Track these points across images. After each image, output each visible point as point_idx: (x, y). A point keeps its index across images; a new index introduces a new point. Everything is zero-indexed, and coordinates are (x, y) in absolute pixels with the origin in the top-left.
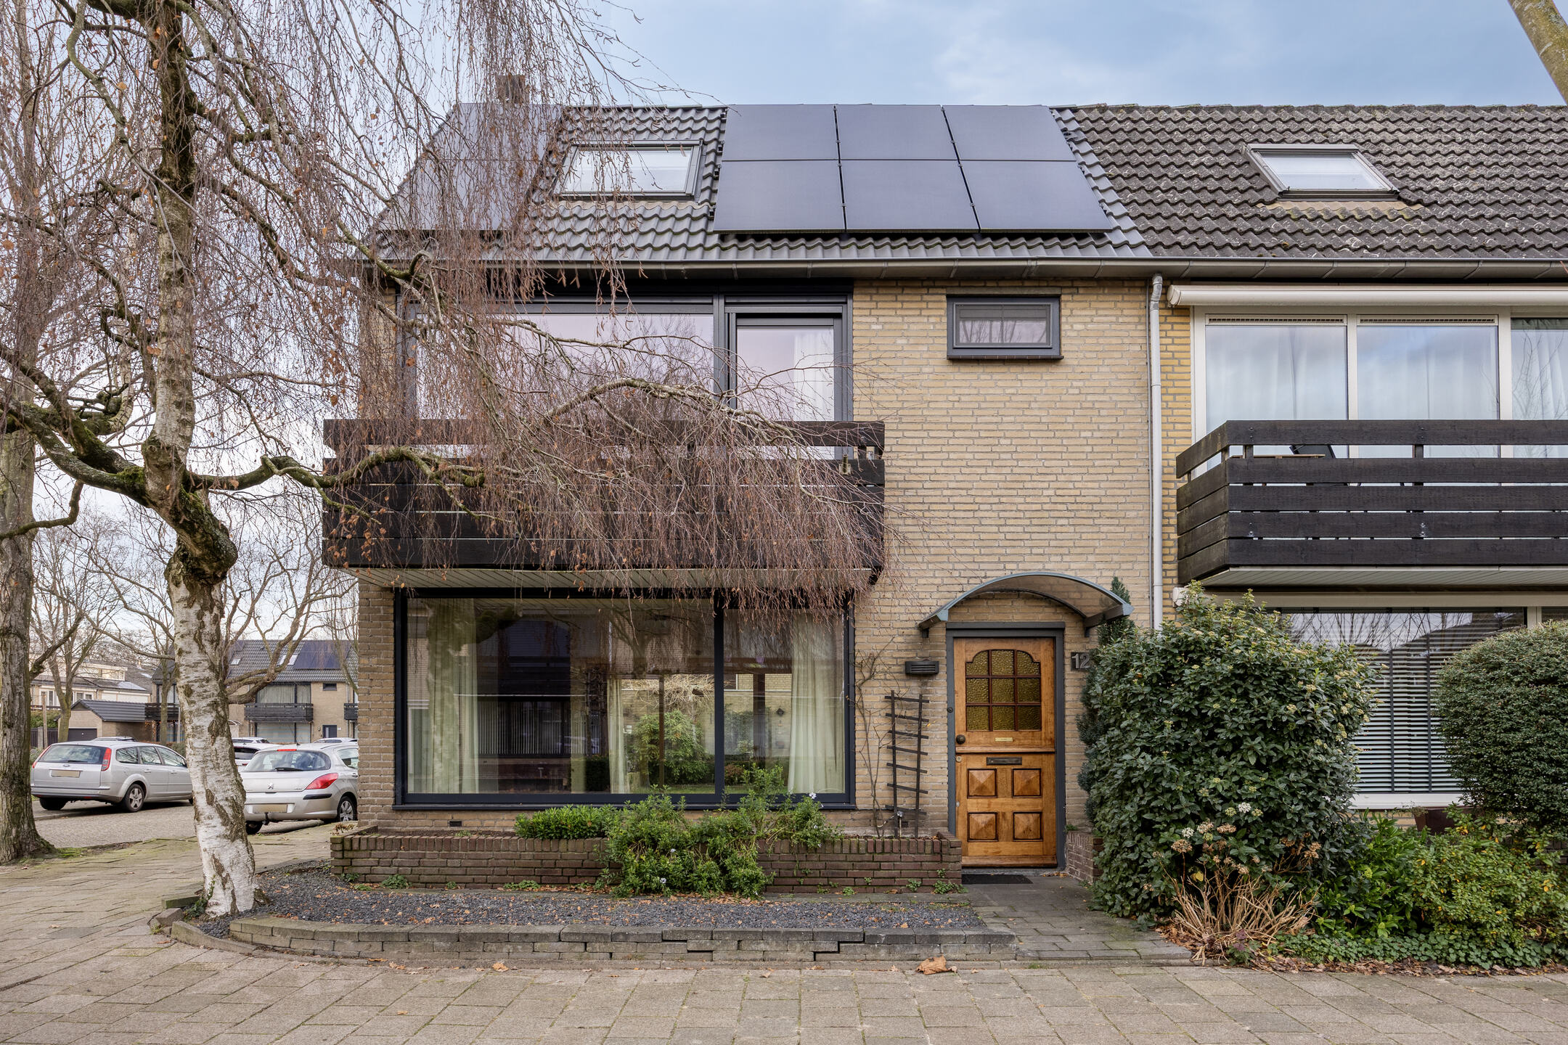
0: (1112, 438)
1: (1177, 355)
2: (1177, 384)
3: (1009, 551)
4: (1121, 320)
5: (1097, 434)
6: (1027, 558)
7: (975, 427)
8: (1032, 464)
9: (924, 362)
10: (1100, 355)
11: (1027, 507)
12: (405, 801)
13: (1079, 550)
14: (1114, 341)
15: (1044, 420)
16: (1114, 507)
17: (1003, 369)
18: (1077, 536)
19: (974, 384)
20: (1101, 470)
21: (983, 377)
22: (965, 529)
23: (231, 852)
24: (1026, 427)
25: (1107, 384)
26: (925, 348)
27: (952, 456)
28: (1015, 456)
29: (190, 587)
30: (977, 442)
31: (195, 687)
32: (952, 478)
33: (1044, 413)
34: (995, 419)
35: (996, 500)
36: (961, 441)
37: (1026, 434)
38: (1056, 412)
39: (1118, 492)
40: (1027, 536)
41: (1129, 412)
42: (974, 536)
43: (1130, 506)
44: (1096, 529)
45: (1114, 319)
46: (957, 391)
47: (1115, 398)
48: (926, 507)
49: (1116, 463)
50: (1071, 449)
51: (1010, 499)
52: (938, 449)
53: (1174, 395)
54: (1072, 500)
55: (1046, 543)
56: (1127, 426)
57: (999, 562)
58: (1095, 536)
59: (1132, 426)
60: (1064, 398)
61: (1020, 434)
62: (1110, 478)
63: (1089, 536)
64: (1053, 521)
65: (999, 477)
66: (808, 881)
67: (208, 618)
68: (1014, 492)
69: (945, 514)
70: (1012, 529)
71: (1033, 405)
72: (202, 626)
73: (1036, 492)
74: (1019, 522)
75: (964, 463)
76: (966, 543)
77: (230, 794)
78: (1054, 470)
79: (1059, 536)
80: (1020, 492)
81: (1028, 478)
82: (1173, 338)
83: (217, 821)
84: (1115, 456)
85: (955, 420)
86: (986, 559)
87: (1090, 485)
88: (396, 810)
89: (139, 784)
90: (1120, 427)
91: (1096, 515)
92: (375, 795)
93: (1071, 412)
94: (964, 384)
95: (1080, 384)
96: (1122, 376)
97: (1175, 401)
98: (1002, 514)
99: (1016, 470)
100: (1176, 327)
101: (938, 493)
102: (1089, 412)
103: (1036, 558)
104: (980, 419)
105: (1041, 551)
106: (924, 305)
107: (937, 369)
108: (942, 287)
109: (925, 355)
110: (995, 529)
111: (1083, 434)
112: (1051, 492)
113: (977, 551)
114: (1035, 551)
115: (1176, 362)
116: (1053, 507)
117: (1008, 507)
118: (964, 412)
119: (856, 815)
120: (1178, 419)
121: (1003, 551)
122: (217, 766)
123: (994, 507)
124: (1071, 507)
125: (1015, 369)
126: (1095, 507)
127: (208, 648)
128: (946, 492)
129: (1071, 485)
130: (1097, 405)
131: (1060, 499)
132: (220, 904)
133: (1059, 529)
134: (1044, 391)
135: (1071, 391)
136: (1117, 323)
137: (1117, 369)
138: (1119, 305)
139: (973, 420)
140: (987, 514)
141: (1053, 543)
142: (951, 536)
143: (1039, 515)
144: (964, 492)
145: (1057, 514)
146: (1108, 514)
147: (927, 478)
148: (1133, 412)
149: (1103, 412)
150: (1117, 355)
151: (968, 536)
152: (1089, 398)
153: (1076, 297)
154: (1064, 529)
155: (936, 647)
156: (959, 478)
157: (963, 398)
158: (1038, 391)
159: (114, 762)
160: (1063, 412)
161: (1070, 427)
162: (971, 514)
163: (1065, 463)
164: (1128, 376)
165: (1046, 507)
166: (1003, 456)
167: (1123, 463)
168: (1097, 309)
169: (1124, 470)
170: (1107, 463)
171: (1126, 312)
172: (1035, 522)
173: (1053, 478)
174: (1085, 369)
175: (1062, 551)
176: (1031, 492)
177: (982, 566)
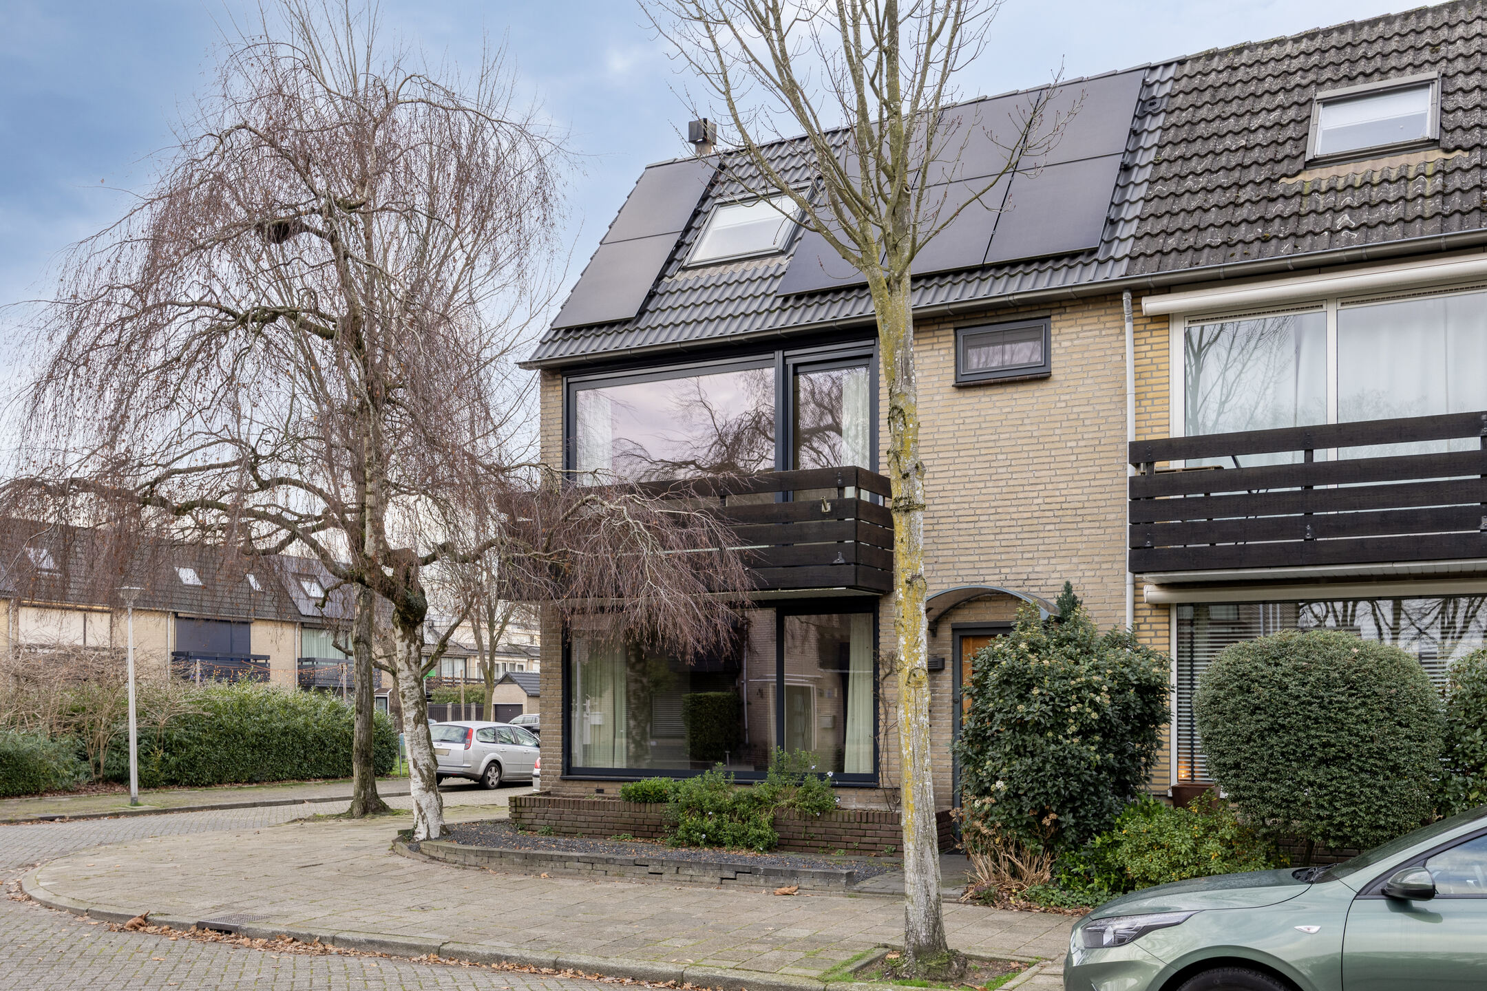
0: (1094, 446)
1: (1155, 361)
2: (1155, 388)
3: (1003, 557)
4: (1104, 333)
5: (1081, 443)
6: (1019, 562)
7: (977, 446)
8: (1024, 475)
9: (935, 391)
10: (1085, 368)
11: (1020, 516)
12: (569, 771)
13: (1063, 553)
14: (1098, 354)
15: (1035, 434)
16: (1096, 511)
17: (1001, 390)
18: (1062, 540)
19: (977, 407)
20: (1084, 477)
21: (983, 399)
22: (967, 538)
23: (428, 799)
24: (1019, 442)
25: (1090, 395)
26: (936, 379)
27: (958, 473)
28: (1010, 469)
29: (403, 629)
30: (978, 459)
31: (407, 692)
32: (957, 493)
33: (1035, 427)
34: (993, 437)
35: (993, 511)
36: (966, 459)
37: (1019, 449)
38: (1045, 426)
39: (1100, 496)
40: (1019, 542)
41: (1110, 419)
42: (975, 545)
43: (1109, 509)
44: (1079, 533)
45: (1097, 333)
46: (963, 414)
47: (1098, 407)
48: (935, 521)
49: (1098, 469)
50: (1058, 459)
51: (1007, 509)
52: (946, 468)
53: (1152, 399)
54: (1058, 506)
55: (1035, 548)
56: (1108, 433)
57: (996, 567)
58: (1078, 539)
59: (1113, 433)
60: (1052, 412)
61: (1015, 449)
62: (1093, 483)
63: (1073, 539)
64: (1041, 527)
65: (996, 490)
66: (813, 843)
67: (413, 648)
68: (1008, 503)
69: (951, 526)
70: (1006, 536)
71: (1026, 421)
72: (410, 653)
73: (1027, 501)
74: (1012, 530)
75: (967, 479)
76: (968, 552)
77: (426, 761)
78: (1044, 480)
79: (1046, 541)
80: (1014, 502)
81: (1021, 489)
82: (1151, 344)
83: (419, 779)
84: (1097, 462)
85: (960, 441)
86: (984, 565)
87: (1074, 491)
88: (563, 780)
89: (495, 763)
90: (1102, 434)
91: (1079, 519)
92: (550, 768)
93: (1058, 425)
94: (968, 408)
95: (1068, 397)
96: (1105, 386)
97: (1153, 405)
98: (998, 524)
99: (1011, 482)
100: (1155, 333)
101: (946, 507)
102: (1074, 423)
103: (1027, 562)
104: (981, 439)
105: (1031, 555)
106: (935, 340)
107: (946, 396)
108: (950, 322)
109: (937, 385)
110: (992, 537)
111: (1069, 444)
112: (1040, 501)
113: (976, 558)
114: (1026, 555)
115: (1154, 368)
116: (1041, 514)
117: (1003, 517)
118: (968, 433)
119: (880, 793)
120: (1156, 423)
121: (999, 557)
122: (418, 744)
123: (992, 517)
124: (1057, 513)
125: (1010, 390)
126: (1079, 512)
127: (414, 667)
128: (953, 507)
129: (1057, 493)
130: (1082, 416)
131: (1047, 507)
132: (421, 835)
133: (1047, 534)
134: (1036, 407)
135: (1059, 405)
136: (1101, 336)
137: (1100, 380)
138: (1102, 319)
139: (975, 439)
140: (985, 524)
141: (1041, 548)
142: (956, 546)
143: (1029, 522)
144: (966, 506)
145: (1045, 520)
146: (1089, 518)
147: (936, 494)
148: (1114, 419)
149: (1087, 422)
150: (1100, 367)
151: (969, 545)
152: (1075, 410)
153: (1064, 317)
154: (1051, 534)
155: (944, 645)
156: (963, 493)
157: (967, 421)
158: (1030, 408)
159: (475, 742)
160: (1052, 425)
161: (1057, 438)
162: (972, 525)
163: (1053, 473)
164: (1110, 385)
165: (1036, 514)
166: (1000, 470)
167: (1104, 469)
168: (1082, 325)
169: (1105, 476)
170: (1090, 469)
171: (1108, 325)
172: (1026, 528)
173: (1042, 487)
174: (1072, 383)
175: (1049, 554)
176: (1023, 502)
177: (982, 572)
